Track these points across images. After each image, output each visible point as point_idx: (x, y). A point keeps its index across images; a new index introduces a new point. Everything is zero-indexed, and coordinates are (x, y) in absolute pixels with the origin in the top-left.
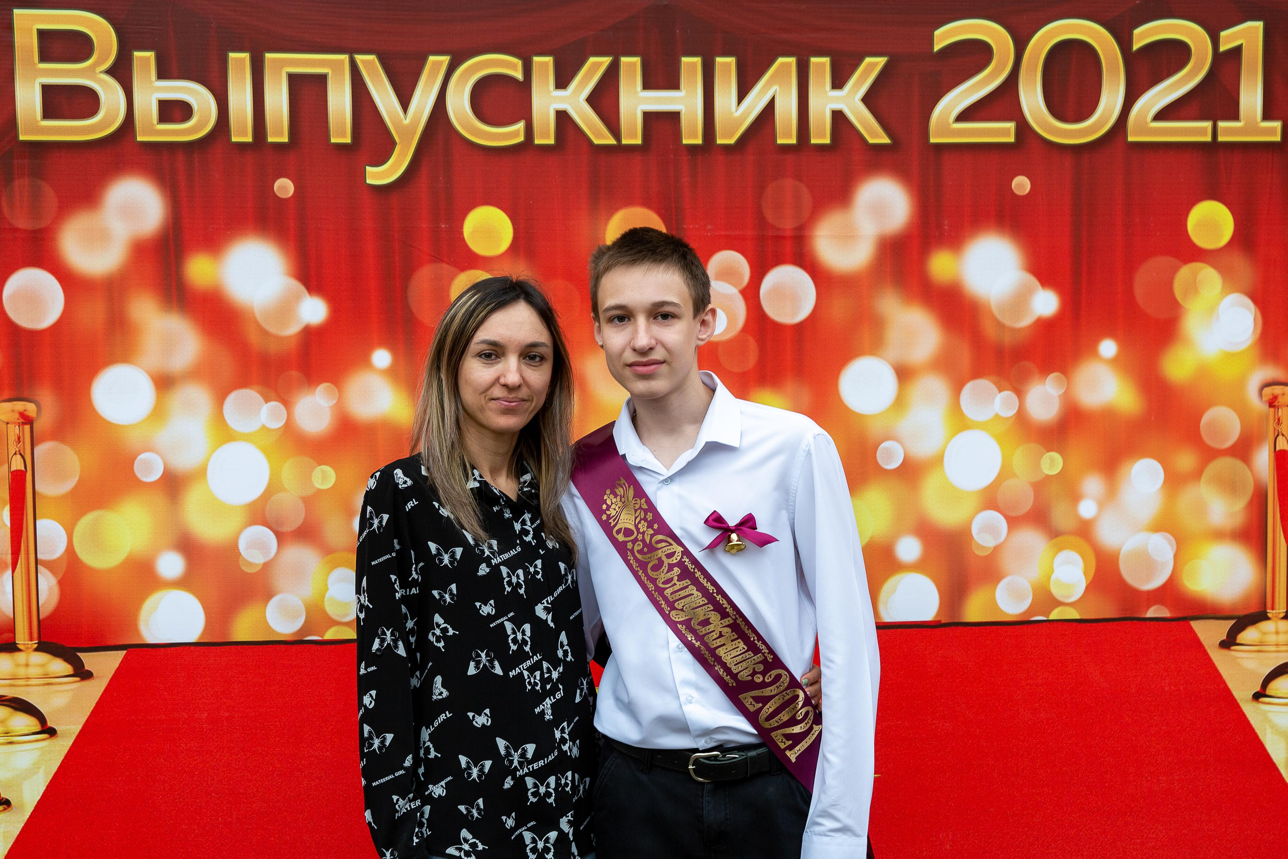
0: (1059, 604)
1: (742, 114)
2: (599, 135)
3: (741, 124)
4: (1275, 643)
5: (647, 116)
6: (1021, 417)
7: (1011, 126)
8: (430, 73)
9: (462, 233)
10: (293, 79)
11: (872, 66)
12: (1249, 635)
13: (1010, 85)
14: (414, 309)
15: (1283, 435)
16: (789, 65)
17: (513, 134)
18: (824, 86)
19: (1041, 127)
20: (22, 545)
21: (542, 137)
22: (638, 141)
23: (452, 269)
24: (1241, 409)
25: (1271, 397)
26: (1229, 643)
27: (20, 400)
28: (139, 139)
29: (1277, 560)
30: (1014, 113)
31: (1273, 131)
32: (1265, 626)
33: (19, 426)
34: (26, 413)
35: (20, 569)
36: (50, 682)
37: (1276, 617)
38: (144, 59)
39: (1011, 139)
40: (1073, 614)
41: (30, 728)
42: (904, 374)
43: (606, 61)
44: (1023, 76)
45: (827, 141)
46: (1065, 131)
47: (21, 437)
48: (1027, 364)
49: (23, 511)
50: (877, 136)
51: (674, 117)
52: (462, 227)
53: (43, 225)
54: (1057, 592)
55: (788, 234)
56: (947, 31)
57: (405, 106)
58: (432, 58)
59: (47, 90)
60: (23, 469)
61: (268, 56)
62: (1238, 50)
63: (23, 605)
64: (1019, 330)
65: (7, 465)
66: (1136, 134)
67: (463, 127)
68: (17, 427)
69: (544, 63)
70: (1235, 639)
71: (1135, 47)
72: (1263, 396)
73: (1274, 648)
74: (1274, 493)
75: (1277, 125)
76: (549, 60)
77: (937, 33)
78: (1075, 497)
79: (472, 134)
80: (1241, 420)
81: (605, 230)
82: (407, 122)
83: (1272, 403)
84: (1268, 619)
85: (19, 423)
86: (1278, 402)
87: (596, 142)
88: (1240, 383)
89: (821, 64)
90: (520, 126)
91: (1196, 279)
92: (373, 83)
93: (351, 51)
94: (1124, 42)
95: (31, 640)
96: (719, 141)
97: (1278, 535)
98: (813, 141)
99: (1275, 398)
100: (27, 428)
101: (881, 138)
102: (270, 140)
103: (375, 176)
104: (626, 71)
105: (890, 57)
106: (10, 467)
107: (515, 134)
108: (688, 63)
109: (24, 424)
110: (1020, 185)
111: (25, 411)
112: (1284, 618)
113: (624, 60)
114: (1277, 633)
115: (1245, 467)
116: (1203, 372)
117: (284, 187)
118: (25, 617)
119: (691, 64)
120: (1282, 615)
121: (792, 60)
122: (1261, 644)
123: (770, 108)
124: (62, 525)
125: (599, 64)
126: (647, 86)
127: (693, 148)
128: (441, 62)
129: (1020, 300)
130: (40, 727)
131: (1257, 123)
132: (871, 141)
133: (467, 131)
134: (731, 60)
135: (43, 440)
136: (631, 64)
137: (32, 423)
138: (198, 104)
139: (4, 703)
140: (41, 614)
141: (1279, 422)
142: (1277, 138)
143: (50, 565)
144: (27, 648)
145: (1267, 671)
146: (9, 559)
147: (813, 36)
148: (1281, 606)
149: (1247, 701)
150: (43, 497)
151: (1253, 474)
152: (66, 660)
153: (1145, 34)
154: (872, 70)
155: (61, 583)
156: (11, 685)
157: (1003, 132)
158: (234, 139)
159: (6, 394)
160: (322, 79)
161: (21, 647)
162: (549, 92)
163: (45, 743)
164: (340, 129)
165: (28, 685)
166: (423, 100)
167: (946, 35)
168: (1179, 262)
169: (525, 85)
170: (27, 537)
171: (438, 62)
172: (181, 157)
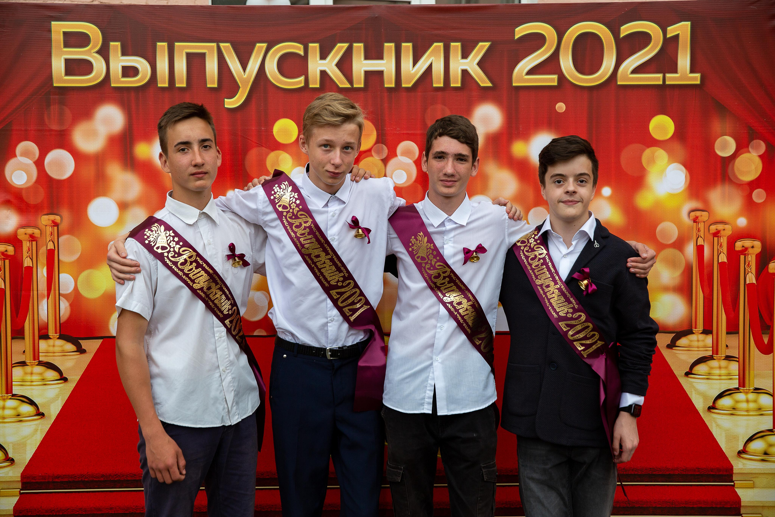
1: (415, 72)
2: (342, 83)
3: (415, 77)
4: (697, 346)
5: (367, 73)
7: (555, 77)
8: (257, 52)
9: (272, 132)
10: (189, 55)
11: (484, 46)
12: (683, 341)
13: (555, 57)
14: (248, 170)
15: (701, 237)
16: (440, 46)
17: (298, 82)
18: (458, 57)
19: (571, 77)
20: (52, 286)
21: (313, 84)
22: (362, 86)
23: (267, 150)
24: (678, 223)
25: (695, 217)
26: (672, 345)
27: (52, 215)
28: (112, 85)
29: (698, 302)
30: (558, 70)
31: (696, 78)
32: (691, 337)
33: (52, 227)
34: (55, 221)
35: (51, 298)
36: (65, 354)
37: (698, 332)
38: (115, 46)
39: (556, 84)
41: (55, 377)
43: (346, 45)
44: (562, 51)
45: (459, 85)
46: (584, 79)
47: (53, 233)
49: (53, 269)
50: (484, 82)
51: (381, 73)
52: (272, 129)
53: (64, 128)
56: (522, 29)
57: (244, 69)
58: (258, 45)
59: (67, 61)
60: (53, 248)
61: (176, 44)
62: (677, 37)
63: (52, 316)
65: (46, 246)
66: (622, 80)
67: (274, 79)
68: (51, 228)
69: (314, 47)
70: (675, 343)
71: (621, 36)
72: (690, 217)
73: (696, 349)
74: (696, 268)
75: (698, 75)
76: (317, 45)
77: (517, 29)
79: (278, 82)
80: (678, 229)
82: (245, 76)
83: (695, 220)
84: (693, 333)
85: (52, 226)
86: (699, 220)
87: (341, 86)
88: (678, 210)
89: (456, 46)
90: (302, 78)
91: (654, 156)
92: (228, 57)
93: (218, 41)
94: (615, 33)
95: (56, 334)
96: (403, 86)
97: (699, 288)
98: (452, 85)
99: (697, 217)
100: (56, 228)
101: (487, 83)
102: (177, 85)
103: (230, 103)
104: (356, 51)
105: (492, 42)
106: (47, 247)
107: (300, 82)
108: (387, 46)
109: (54, 226)
110: (560, 107)
111: (55, 220)
112: (701, 333)
113: (355, 44)
114: (698, 341)
115: (681, 254)
116: (658, 204)
118: (53, 322)
119: (390, 47)
120: (700, 332)
121: (441, 44)
122: (689, 346)
123: (430, 68)
124: (72, 276)
125: (342, 47)
126: (367, 58)
127: (390, 89)
128: (263, 46)
130: (60, 377)
131: (687, 74)
132: (482, 85)
133: (275, 81)
134: (410, 44)
135: (63, 234)
136: (359, 47)
137: (58, 226)
138: (141, 68)
139: (42, 365)
140: (61, 321)
141: (699, 230)
142: (698, 82)
143: (66, 296)
144: (54, 337)
145: (693, 361)
146: (46, 293)
147: (452, 31)
148: (700, 327)
149: (681, 376)
150: (63, 262)
151: (684, 257)
152: (73, 344)
153: (626, 29)
154: (483, 49)
155: (71, 305)
156: (46, 356)
157: (551, 80)
158: (159, 85)
159: (46, 211)
160: (203, 55)
161: (51, 337)
162: (317, 61)
163: (62, 385)
164: (212, 81)
165: (54, 356)
166: (254, 65)
167: (521, 31)
168: (644, 147)
169: (305, 58)
170: (55, 282)
171: (261, 46)
172: (133, 94)
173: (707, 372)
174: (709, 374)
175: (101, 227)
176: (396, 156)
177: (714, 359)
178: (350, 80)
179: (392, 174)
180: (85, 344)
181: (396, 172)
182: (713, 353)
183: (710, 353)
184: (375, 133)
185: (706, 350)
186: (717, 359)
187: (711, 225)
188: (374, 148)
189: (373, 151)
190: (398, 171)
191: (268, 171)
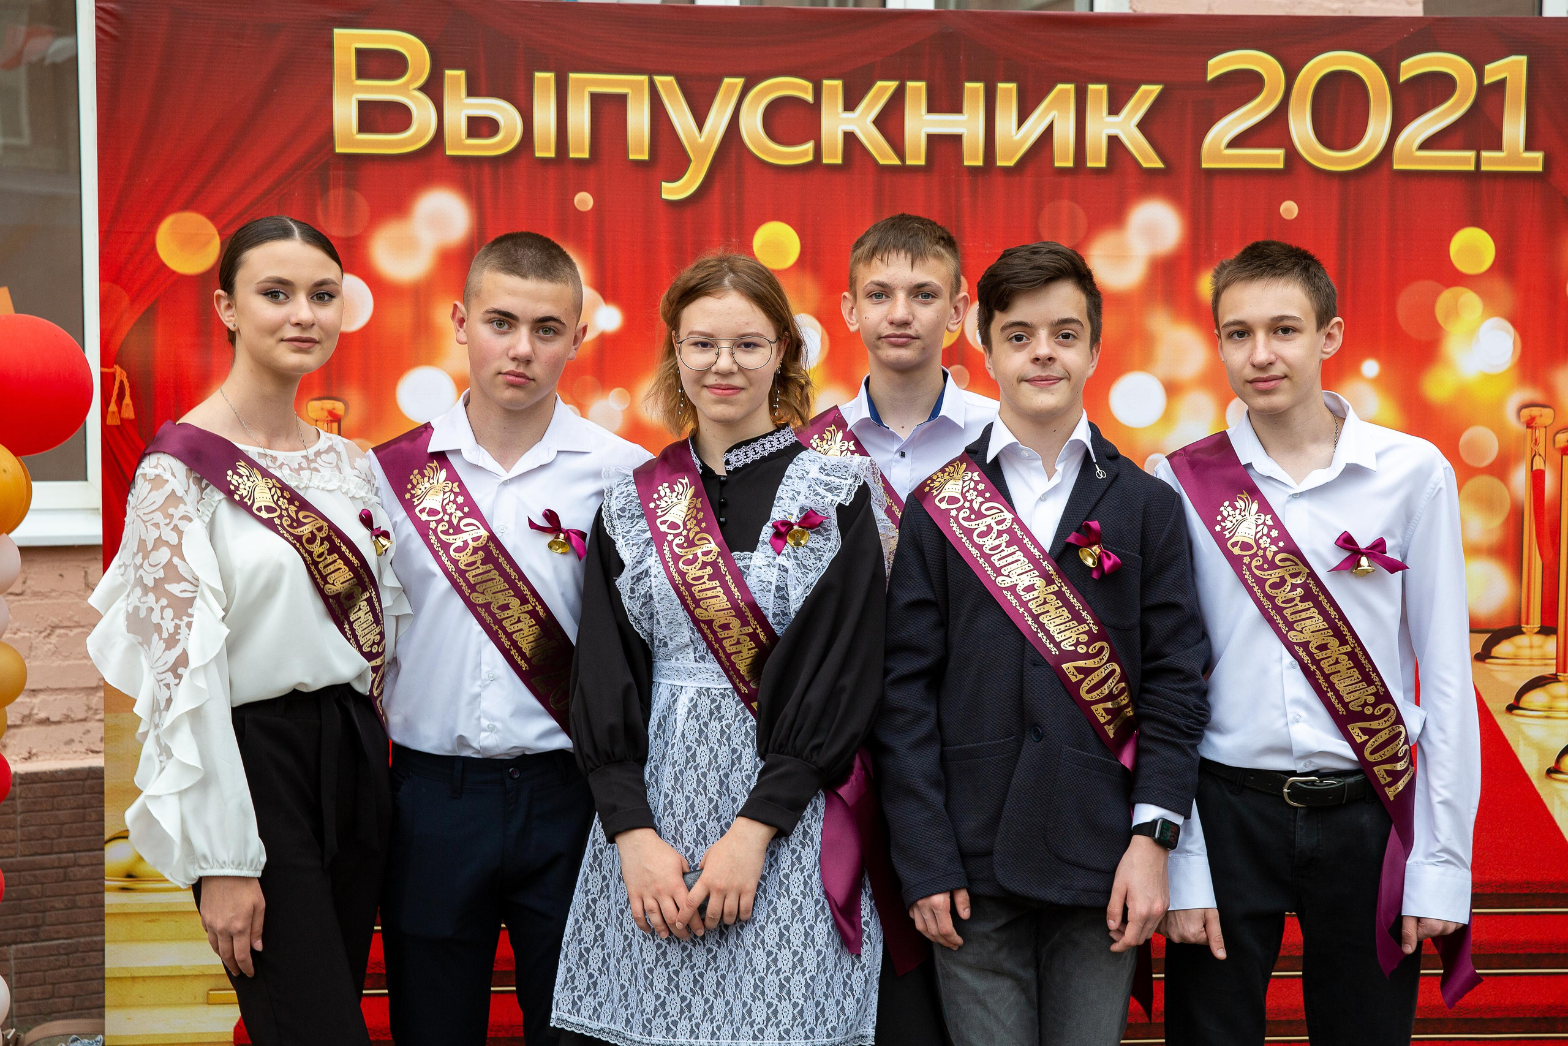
1: (1022, 138)
2: (884, 157)
3: (1021, 147)
4: (1529, 657)
5: (931, 138)
7: (1280, 152)
8: (724, 95)
9: (751, 247)
10: (595, 98)
11: (1148, 93)
12: (1504, 648)
13: (1281, 113)
15: (1540, 455)
16: (1068, 91)
17: (802, 153)
18: (1101, 112)
19: (1309, 154)
21: (829, 157)
22: (922, 162)
24: (1500, 429)
25: (1529, 418)
26: (1484, 656)
27: (329, 400)
28: (448, 153)
29: (1533, 576)
30: (1284, 140)
31: (1534, 161)
32: (1519, 640)
34: (334, 411)
37: (1531, 631)
38: (455, 77)
39: (1281, 166)
42: (1172, 389)
43: (893, 85)
44: (1292, 105)
45: (1103, 164)
46: (1333, 158)
50: (1150, 160)
51: (957, 139)
52: (751, 241)
53: (355, 233)
56: (1220, 61)
57: (700, 125)
58: (727, 80)
59: (363, 105)
61: (572, 76)
62: (1502, 83)
66: (1402, 162)
67: (755, 146)
68: (327, 424)
69: (833, 87)
70: (1490, 652)
71: (1402, 79)
72: (1521, 417)
73: (1527, 662)
74: (1530, 511)
75: (1539, 155)
76: (838, 83)
77: (1211, 62)
79: (763, 152)
80: (1499, 441)
82: (702, 140)
83: (1530, 424)
84: (1523, 633)
85: (328, 421)
86: (1536, 423)
87: (882, 162)
88: (1499, 405)
89: (1098, 91)
90: (810, 146)
91: (1457, 303)
92: (670, 102)
93: (651, 73)
94: (1391, 73)
96: (999, 163)
97: (1533, 550)
98: (1089, 165)
99: (1533, 419)
100: (337, 425)
101: (1154, 162)
102: (572, 155)
103: (671, 191)
104: (912, 95)
105: (1166, 85)
107: (805, 153)
108: (971, 88)
109: (332, 421)
110: (1287, 210)
111: (334, 409)
112: (1538, 633)
113: (910, 84)
114: (1531, 647)
115: (1503, 486)
116: (1463, 393)
117: (584, 201)
119: (974, 89)
120: (1536, 630)
121: (1071, 87)
122: (1516, 657)
123: (1049, 132)
125: (884, 89)
126: (931, 109)
127: (973, 170)
128: (735, 85)
131: (1520, 153)
132: (1145, 165)
133: (759, 149)
134: (1013, 86)
136: (917, 89)
137: (342, 421)
138: (504, 121)
141: (1536, 443)
142: (1539, 168)
145: (1521, 684)
147: (1091, 63)
148: (1536, 622)
149: (1500, 713)
151: (1509, 492)
153: (1412, 67)
154: (1148, 97)
157: (1272, 158)
158: (538, 154)
159: (316, 394)
160: (622, 99)
162: (839, 114)
164: (639, 146)
166: (718, 120)
167: (1219, 65)
168: (1440, 286)
169: (815, 107)
171: (733, 84)
172: (487, 170)
173: (1546, 704)
174: (1550, 709)
177: (1560, 681)
182: (1557, 671)
183: (1553, 670)
185: (1546, 665)
186: (1565, 681)
187: (1557, 433)
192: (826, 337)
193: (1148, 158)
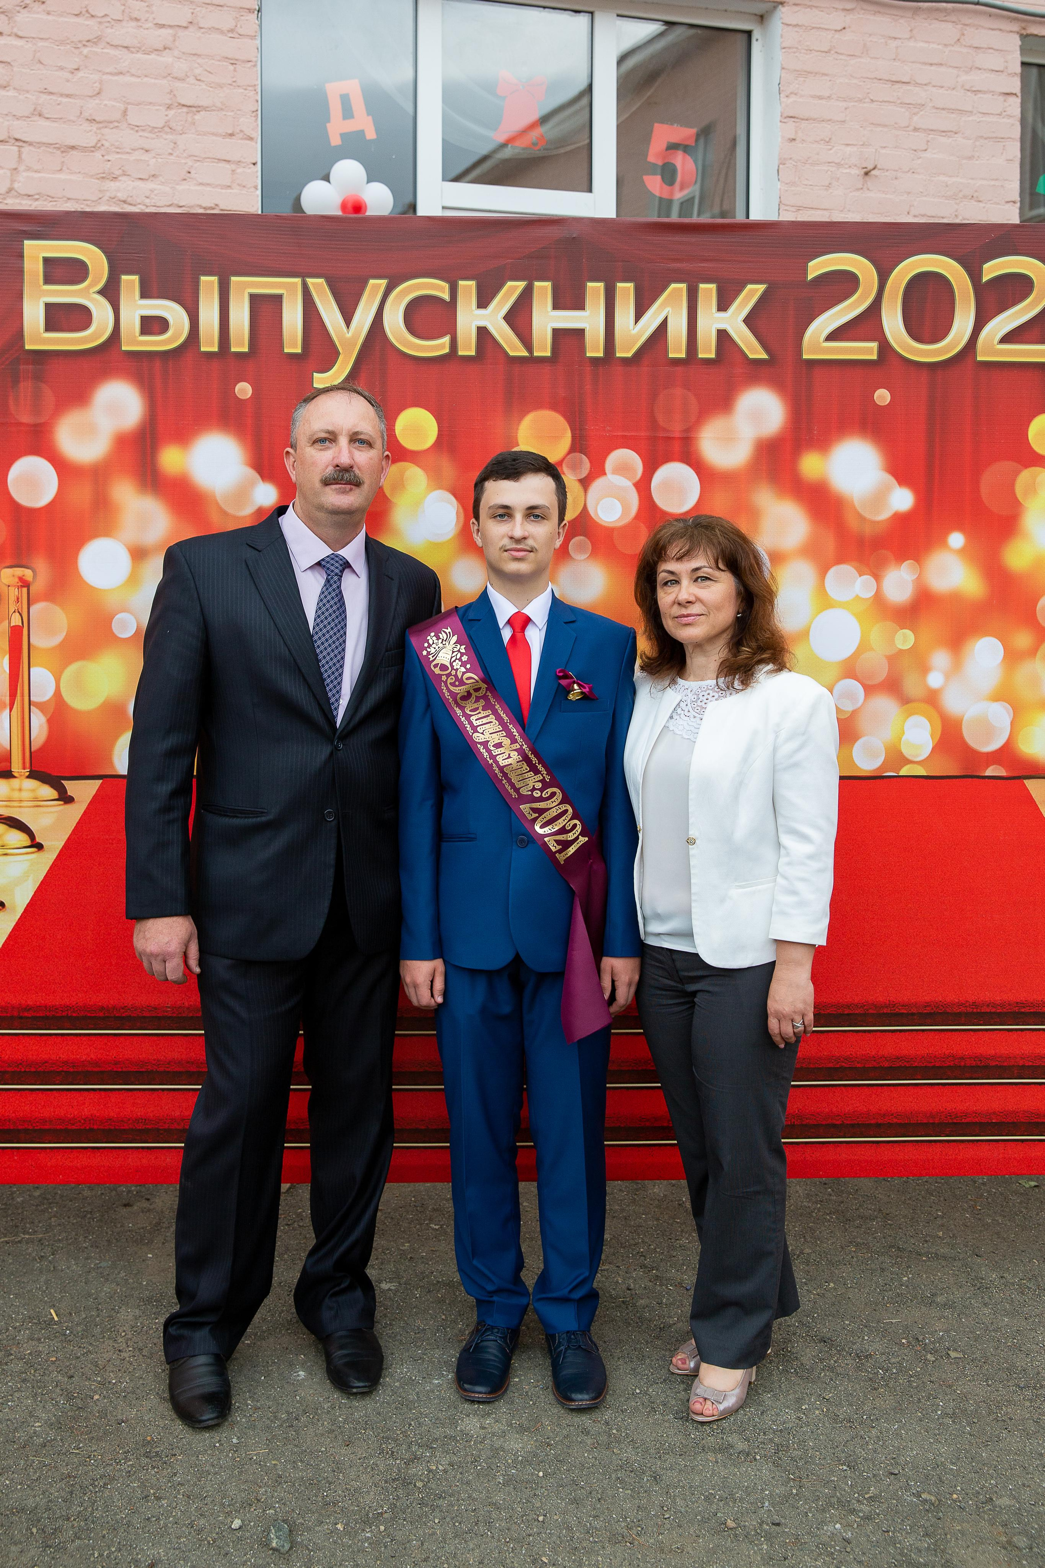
0: (910, 762)
1: (638, 332)
2: (514, 348)
3: (638, 341)
5: (556, 332)
6: (878, 599)
7: (874, 345)
8: (370, 295)
9: (395, 430)
10: (253, 298)
11: (753, 292)
13: (874, 310)
16: (681, 289)
17: (440, 346)
18: (712, 308)
19: (900, 347)
20: (18, 688)
21: (464, 349)
22: (548, 353)
27: (19, 567)
28: (123, 348)
30: (878, 334)
33: (18, 589)
34: (24, 577)
35: (16, 709)
36: (38, 804)
38: (130, 281)
39: (874, 357)
40: (921, 771)
41: (22, 843)
42: (776, 559)
43: (521, 285)
44: (886, 302)
45: (713, 355)
46: (922, 350)
47: (20, 598)
48: (884, 552)
49: (20, 659)
51: (580, 333)
53: (42, 421)
54: (907, 752)
55: (677, 435)
56: (819, 263)
57: (348, 320)
58: (372, 282)
59: (49, 306)
61: (233, 279)
63: (18, 739)
64: (878, 522)
65: (8, 621)
66: (984, 355)
67: (397, 341)
69: (468, 287)
71: (985, 279)
76: (472, 283)
77: (811, 264)
78: (925, 670)
79: (404, 346)
81: (517, 429)
82: (349, 335)
85: (18, 586)
87: (512, 354)
89: (708, 290)
90: (446, 339)
91: (1036, 481)
92: (321, 302)
93: (303, 275)
94: (975, 274)
95: (24, 769)
96: (618, 355)
98: (701, 355)
100: (25, 590)
101: (760, 354)
102: (233, 349)
103: (321, 381)
104: (539, 294)
105: (769, 284)
106: (10, 623)
107: (442, 346)
108: (592, 287)
109: (22, 587)
110: (881, 397)
111: (23, 575)
113: (537, 284)
116: (1041, 563)
117: (244, 390)
118: (20, 749)
119: (595, 289)
121: (683, 286)
123: (663, 326)
124: (51, 672)
125: (513, 288)
126: (556, 307)
127: (595, 361)
128: (381, 284)
129: (880, 497)
130: (29, 842)
132: (752, 356)
133: (401, 343)
134: (630, 286)
135: (37, 601)
136: (543, 288)
137: (29, 586)
138: (173, 320)
140: (32, 747)
143: (41, 706)
144: (21, 776)
146: (7, 700)
147: (702, 265)
150: (36, 648)
152: (52, 786)
153: (992, 269)
154: (753, 295)
155: (49, 721)
156: (7, 806)
157: (867, 350)
158: (202, 349)
159: (8, 561)
160: (278, 299)
161: (15, 774)
162: (472, 311)
163: (34, 856)
164: (293, 343)
165: (20, 807)
166: (364, 317)
167: (818, 267)
168: (1020, 466)
169: (452, 305)
170: (23, 682)
171: (376, 285)
172: (158, 364)
175: (100, 590)
176: (605, 474)
178: (528, 346)
179: (597, 504)
180: (72, 787)
181: (604, 501)
184: (569, 434)
188: (566, 460)
189: (564, 465)
190: (607, 499)
191: (386, 496)
192: (461, 510)
193: (755, 351)
